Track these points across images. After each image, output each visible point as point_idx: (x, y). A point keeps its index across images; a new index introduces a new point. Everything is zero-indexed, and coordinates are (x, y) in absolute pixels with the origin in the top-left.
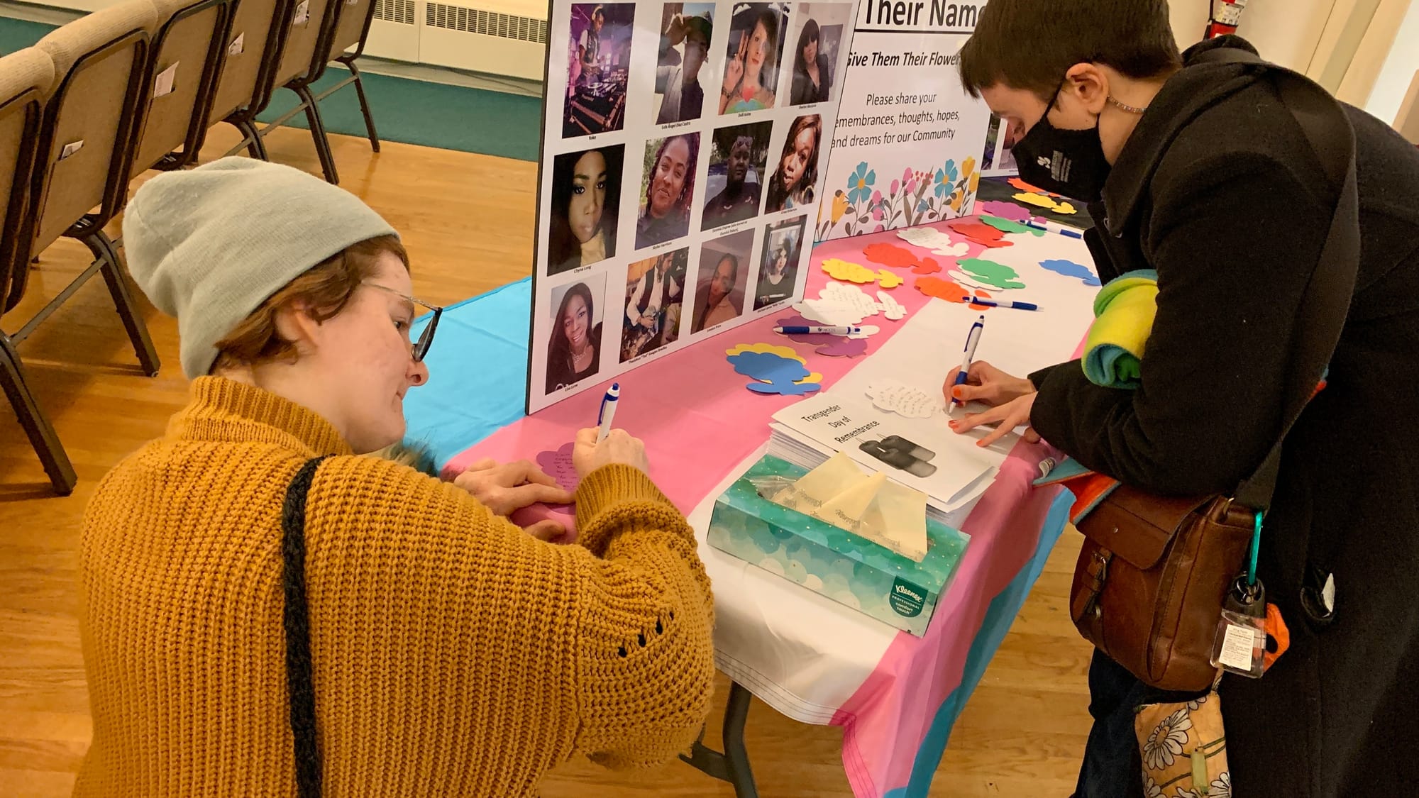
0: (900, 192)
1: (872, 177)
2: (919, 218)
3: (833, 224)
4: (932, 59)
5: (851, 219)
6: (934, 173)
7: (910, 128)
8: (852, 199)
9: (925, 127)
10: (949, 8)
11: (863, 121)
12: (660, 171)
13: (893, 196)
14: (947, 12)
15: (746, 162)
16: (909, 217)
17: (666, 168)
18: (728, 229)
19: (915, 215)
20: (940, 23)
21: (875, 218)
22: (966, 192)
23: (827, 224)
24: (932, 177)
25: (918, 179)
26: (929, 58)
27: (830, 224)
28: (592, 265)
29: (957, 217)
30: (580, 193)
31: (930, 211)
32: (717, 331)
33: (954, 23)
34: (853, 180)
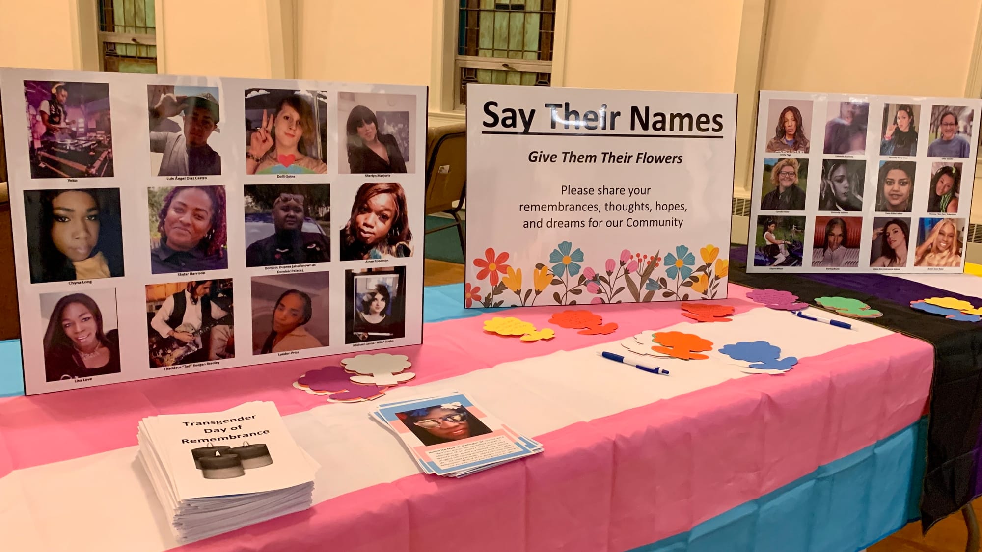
0: (618, 270)
1: (579, 256)
2: (650, 294)
3: (538, 293)
4: (638, 158)
5: (560, 289)
6: (662, 255)
7: (624, 215)
8: (558, 271)
9: (638, 215)
10: (655, 115)
11: (560, 207)
12: (172, 213)
13: (609, 273)
14: (652, 120)
15: (300, 215)
16: (636, 295)
17: (181, 210)
18: (290, 269)
19: (644, 292)
20: (645, 127)
21: (591, 291)
22: (713, 276)
23: (530, 291)
24: (660, 259)
25: (640, 260)
26: (635, 157)
27: (533, 293)
28: (93, 280)
29: (704, 299)
30: (64, 221)
31: (663, 290)
32: (291, 357)
33: (663, 128)
34: (554, 256)
